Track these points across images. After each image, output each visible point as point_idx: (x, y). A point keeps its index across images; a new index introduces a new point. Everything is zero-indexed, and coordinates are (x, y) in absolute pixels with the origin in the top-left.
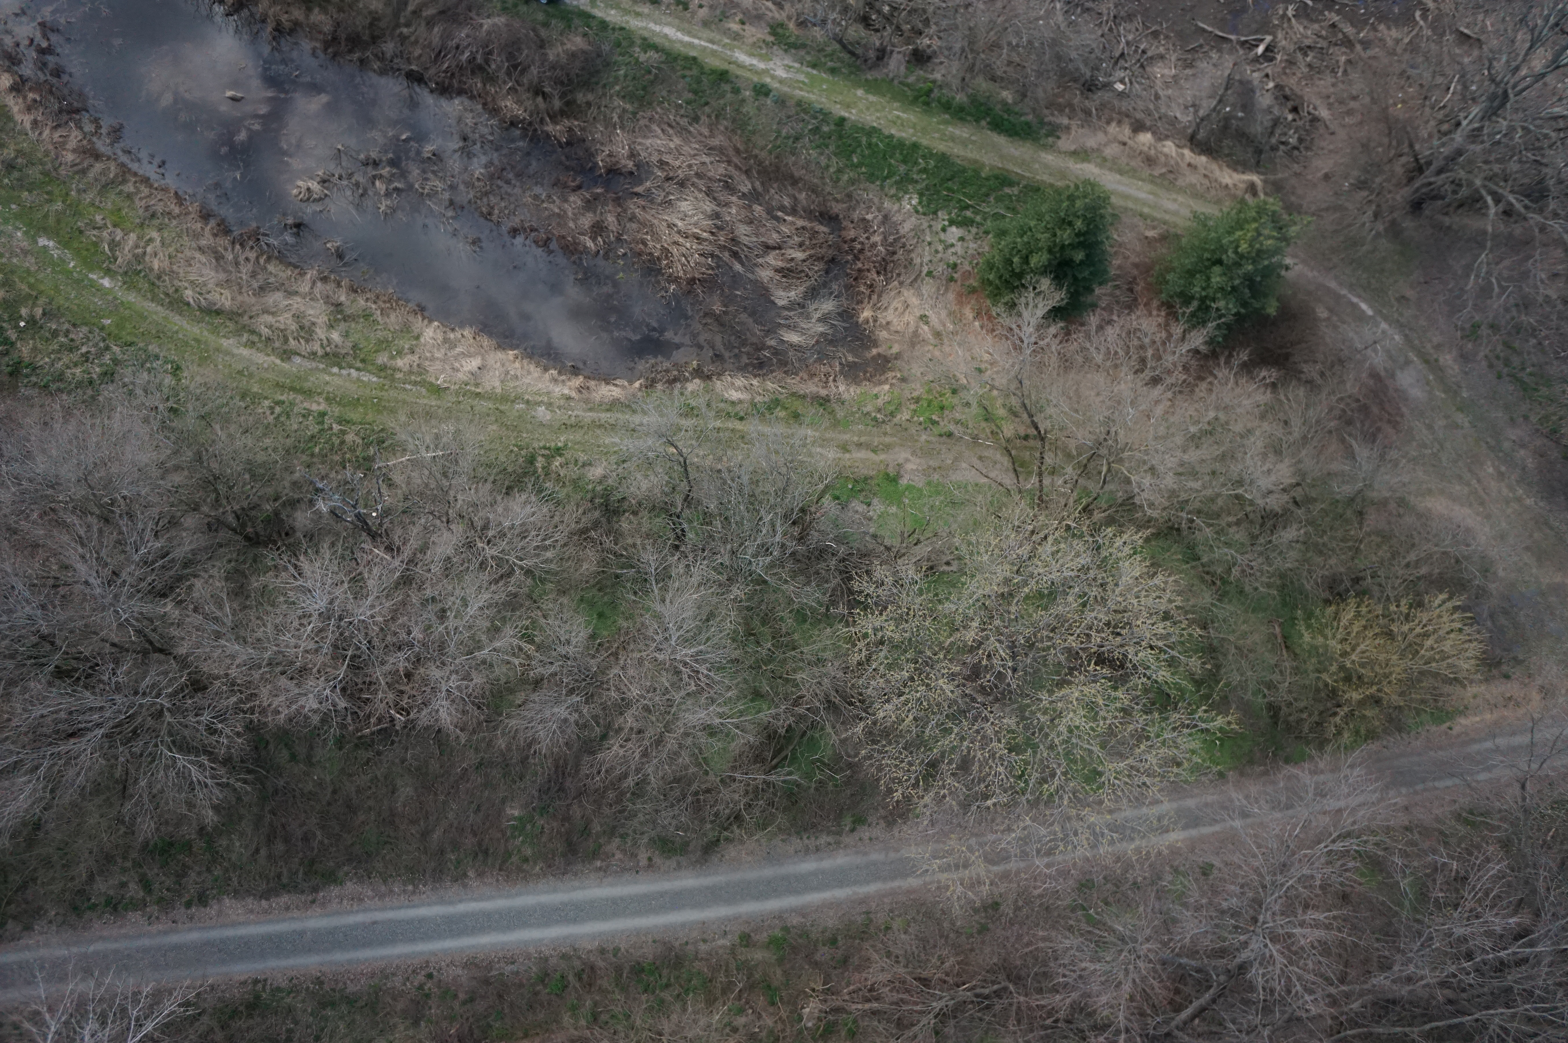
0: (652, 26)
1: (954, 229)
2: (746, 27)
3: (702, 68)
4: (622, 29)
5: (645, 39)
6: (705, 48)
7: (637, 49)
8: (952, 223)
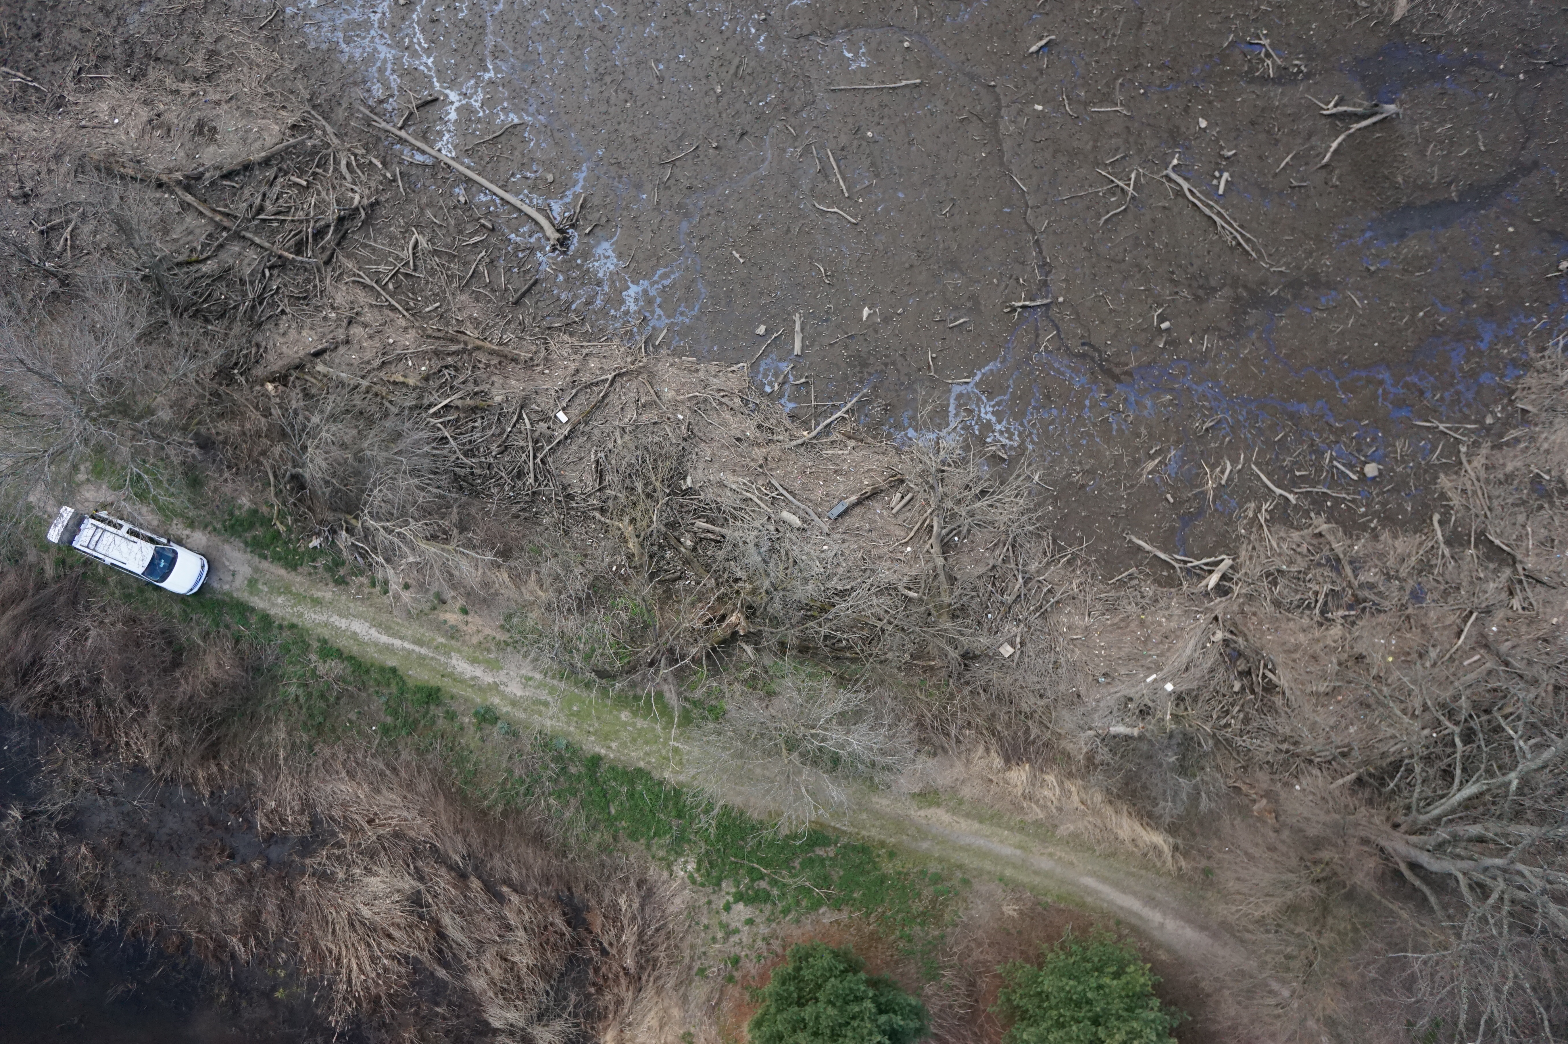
0: (336, 620)
1: (741, 906)
2: (469, 619)
3: (404, 682)
4: (293, 626)
5: (325, 642)
6: (410, 652)
7: (314, 657)
8: (740, 897)
